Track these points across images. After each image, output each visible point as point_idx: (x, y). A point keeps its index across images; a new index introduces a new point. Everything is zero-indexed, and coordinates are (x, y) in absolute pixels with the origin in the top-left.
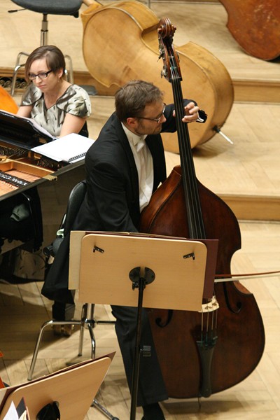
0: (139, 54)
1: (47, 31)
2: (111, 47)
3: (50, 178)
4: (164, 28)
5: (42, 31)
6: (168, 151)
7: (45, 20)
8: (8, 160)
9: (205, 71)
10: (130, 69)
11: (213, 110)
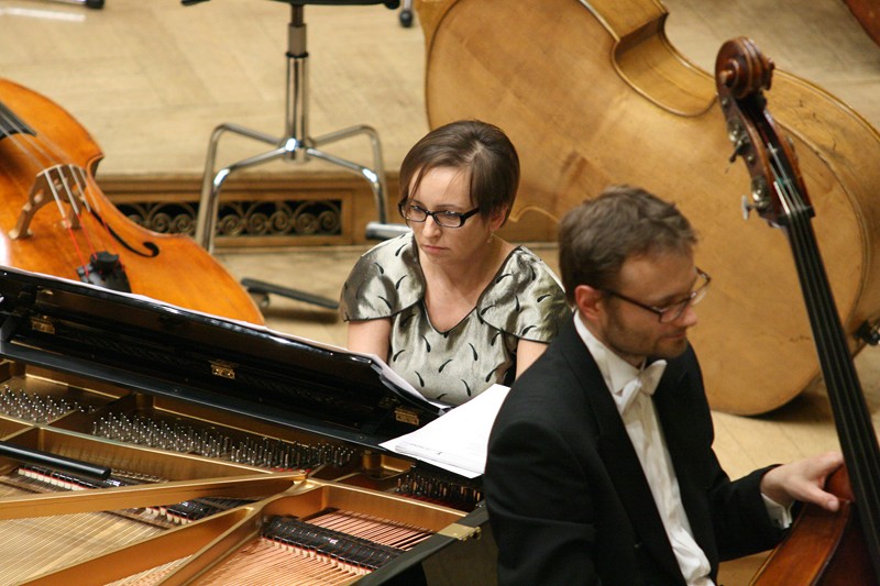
0: (612, 114)
1: (305, 55)
2: (519, 96)
3: (459, 531)
4: (743, 69)
5: (289, 55)
6: (719, 410)
7: (297, 23)
8: (311, 484)
9: (824, 156)
10: (584, 162)
11: (858, 277)
